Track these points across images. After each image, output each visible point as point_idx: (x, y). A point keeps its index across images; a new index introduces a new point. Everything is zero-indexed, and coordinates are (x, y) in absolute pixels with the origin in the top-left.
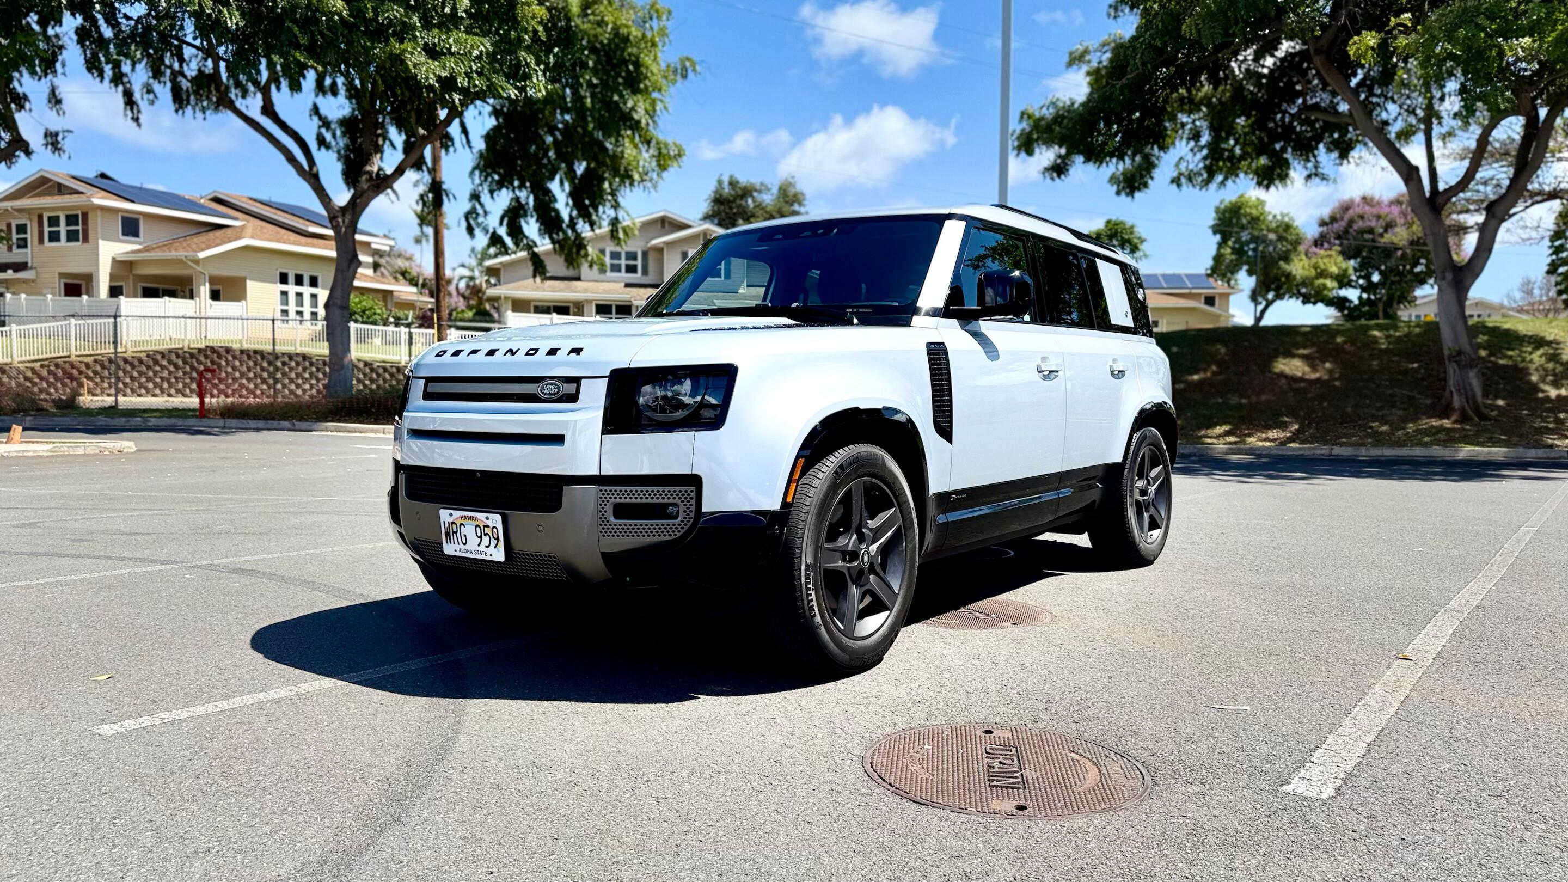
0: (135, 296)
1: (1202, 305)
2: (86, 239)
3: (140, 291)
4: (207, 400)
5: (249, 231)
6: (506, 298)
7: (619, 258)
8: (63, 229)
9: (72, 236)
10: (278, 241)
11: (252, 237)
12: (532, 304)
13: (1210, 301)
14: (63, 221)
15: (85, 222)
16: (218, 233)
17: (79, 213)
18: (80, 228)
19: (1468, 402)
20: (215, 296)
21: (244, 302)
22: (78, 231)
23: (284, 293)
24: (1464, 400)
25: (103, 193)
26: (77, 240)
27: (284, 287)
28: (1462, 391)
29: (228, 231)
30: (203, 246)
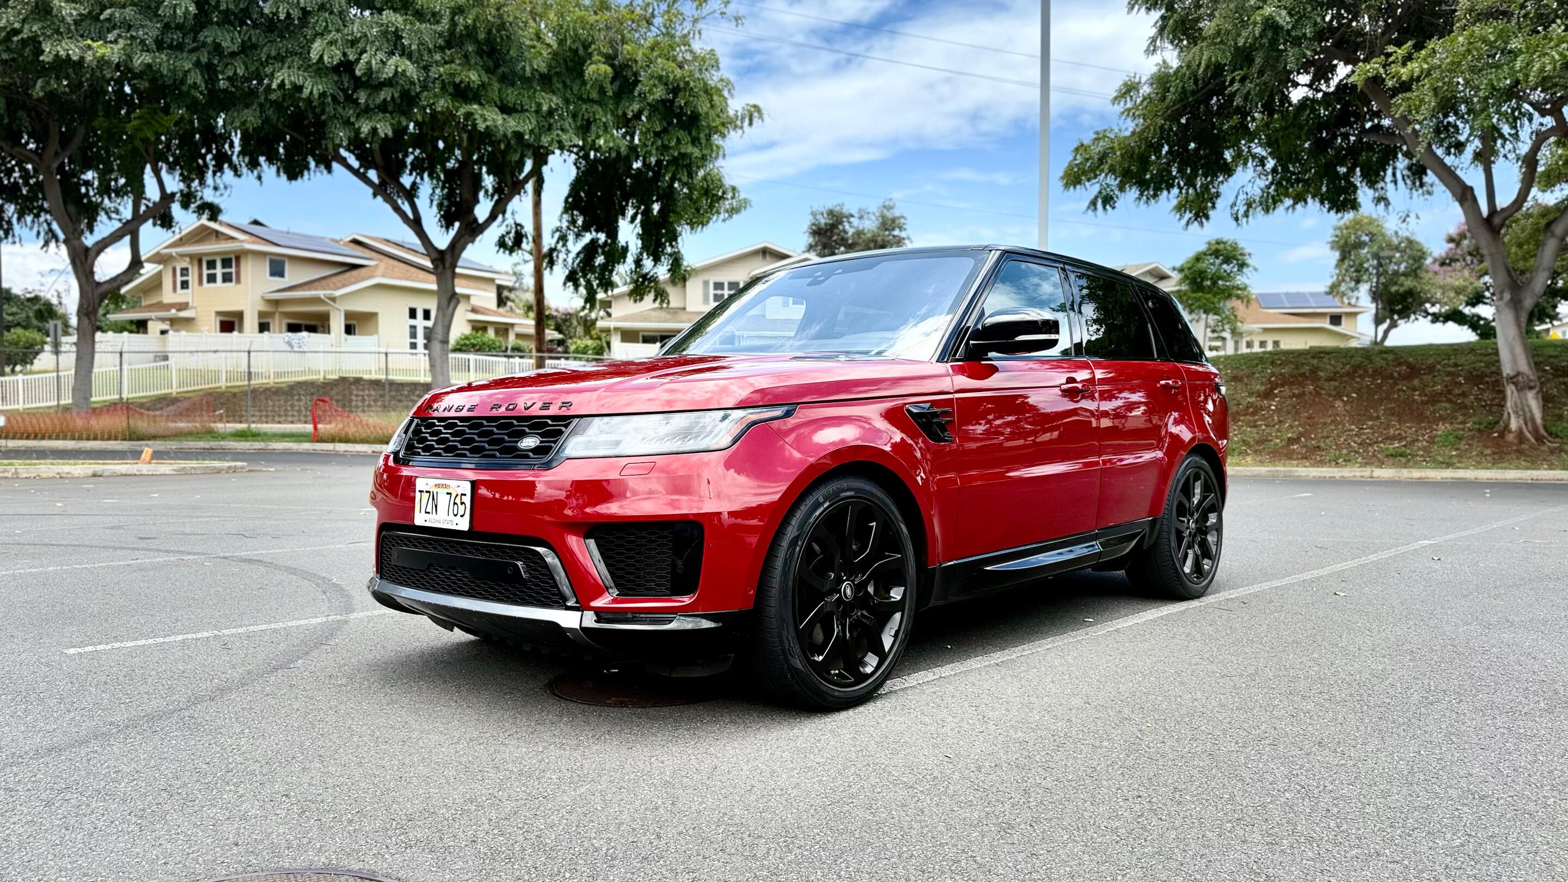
0: (281, 332)
1: (1326, 324)
2: (238, 281)
3: (284, 327)
4: (320, 426)
5: (381, 270)
6: (616, 329)
7: (723, 289)
8: (219, 271)
9: (227, 278)
10: (407, 279)
11: (383, 276)
12: (641, 334)
13: (1336, 319)
14: (219, 264)
15: (238, 265)
16: (355, 273)
17: (233, 256)
18: (233, 270)
19: (1526, 425)
20: (349, 330)
21: (376, 336)
22: (231, 274)
23: (413, 328)
24: (1522, 422)
25: (254, 239)
26: (231, 281)
27: (413, 322)
28: (1520, 413)
29: (363, 271)
30: (339, 285)
